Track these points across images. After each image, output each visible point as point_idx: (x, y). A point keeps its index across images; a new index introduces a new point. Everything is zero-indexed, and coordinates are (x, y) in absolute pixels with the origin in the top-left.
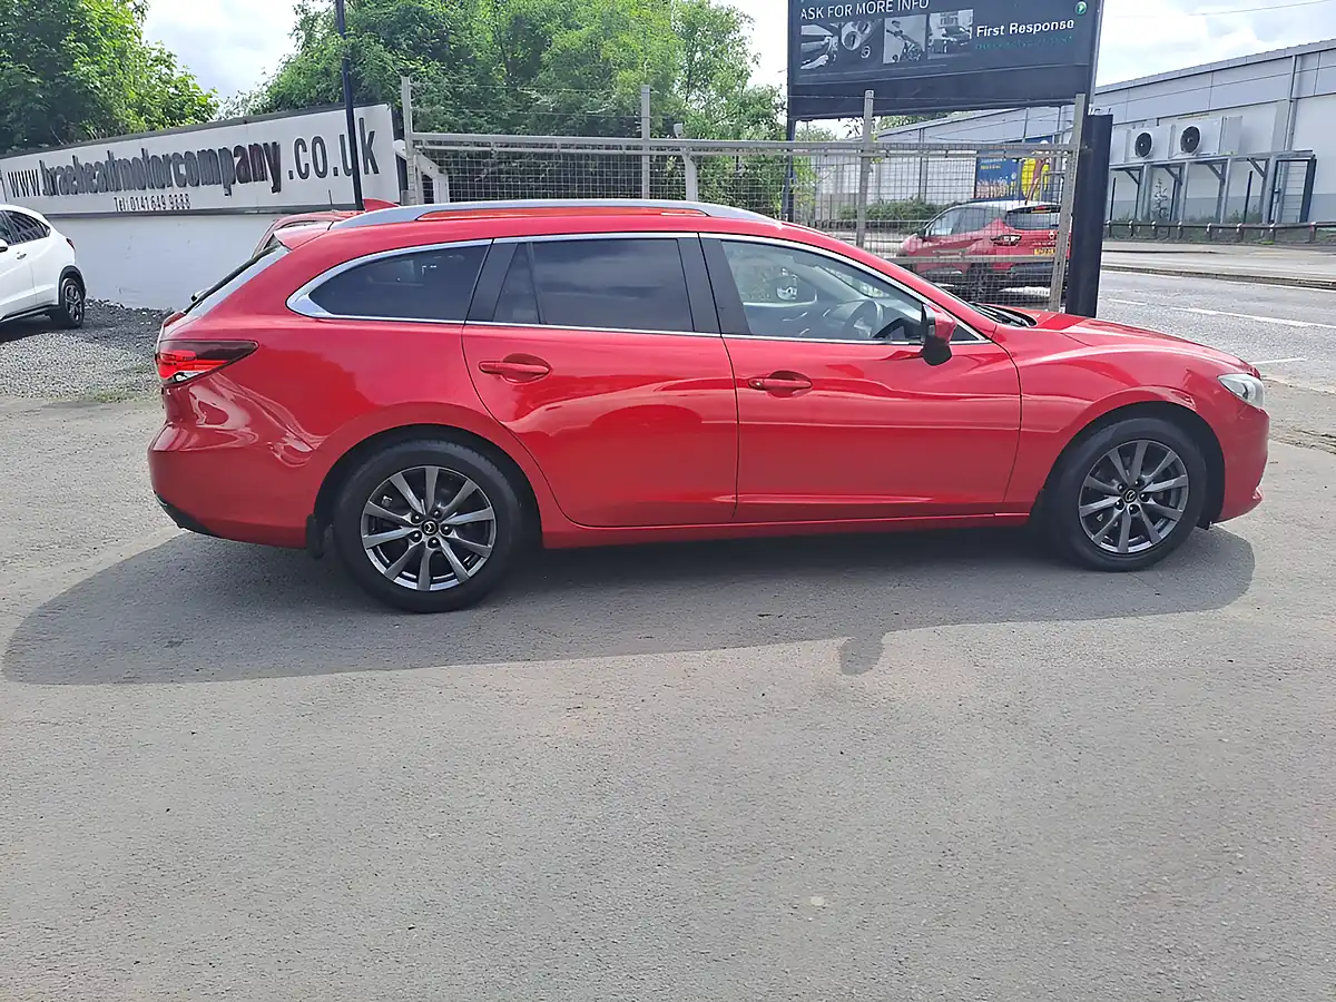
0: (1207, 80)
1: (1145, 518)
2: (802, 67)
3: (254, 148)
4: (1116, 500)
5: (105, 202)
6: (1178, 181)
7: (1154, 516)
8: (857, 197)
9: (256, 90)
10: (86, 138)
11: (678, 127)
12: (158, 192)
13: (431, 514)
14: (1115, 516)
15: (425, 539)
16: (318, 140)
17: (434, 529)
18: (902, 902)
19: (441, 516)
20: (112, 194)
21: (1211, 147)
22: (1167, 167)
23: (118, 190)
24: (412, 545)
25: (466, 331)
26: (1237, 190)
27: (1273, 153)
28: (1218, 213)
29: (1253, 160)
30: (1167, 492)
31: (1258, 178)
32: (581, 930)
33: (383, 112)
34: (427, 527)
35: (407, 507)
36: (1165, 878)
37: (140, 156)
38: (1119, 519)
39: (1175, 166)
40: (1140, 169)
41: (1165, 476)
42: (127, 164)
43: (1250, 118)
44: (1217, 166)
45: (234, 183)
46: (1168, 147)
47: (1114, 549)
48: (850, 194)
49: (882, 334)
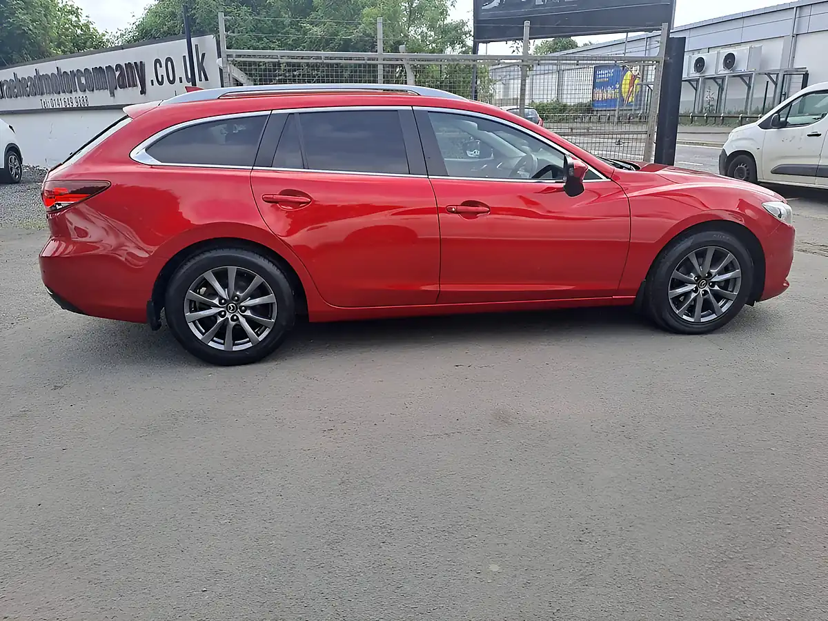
0: (739, 24)
1: (712, 298)
2: (483, 8)
3: (128, 65)
4: (693, 287)
5: (35, 102)
6: (721, 89)
7: (718, 297)
8: (519, 100)
9: (129, 27)
10: (23, 61)
11: (402, 47)
12: (68, 96)
13: (233, 298)
14: (692, 297)
15: (229, 316)
16: (169, 59)
17: (235, 309)
18: (555, 568)
19: (239, 300)
20: (39, 97)
21: (742, 67)
22: (714, 79)
23: (42, 94)
24: (220, 320)
25: (253, 174)
26: (758, 94)
27: (780, 70)
28: (746, 108)
29: (769, 75)
30: (727, 281)
31: (772, 86)
32: (326, 591)
33: (210, 39)
34: (230, 308)
35: (214, 294)
36: (738, 548)
37: (56, 72)
38: (695, 300)
39: (719, 78)
40: (697, 81)
41: (726, 270)
42: (48, 78)
43: (766, 47)
44: (746, 78)
45: (116, 88)
46: (715, 66)
47: (692, 320)
48: (513, 99)
49: (537, 176)
